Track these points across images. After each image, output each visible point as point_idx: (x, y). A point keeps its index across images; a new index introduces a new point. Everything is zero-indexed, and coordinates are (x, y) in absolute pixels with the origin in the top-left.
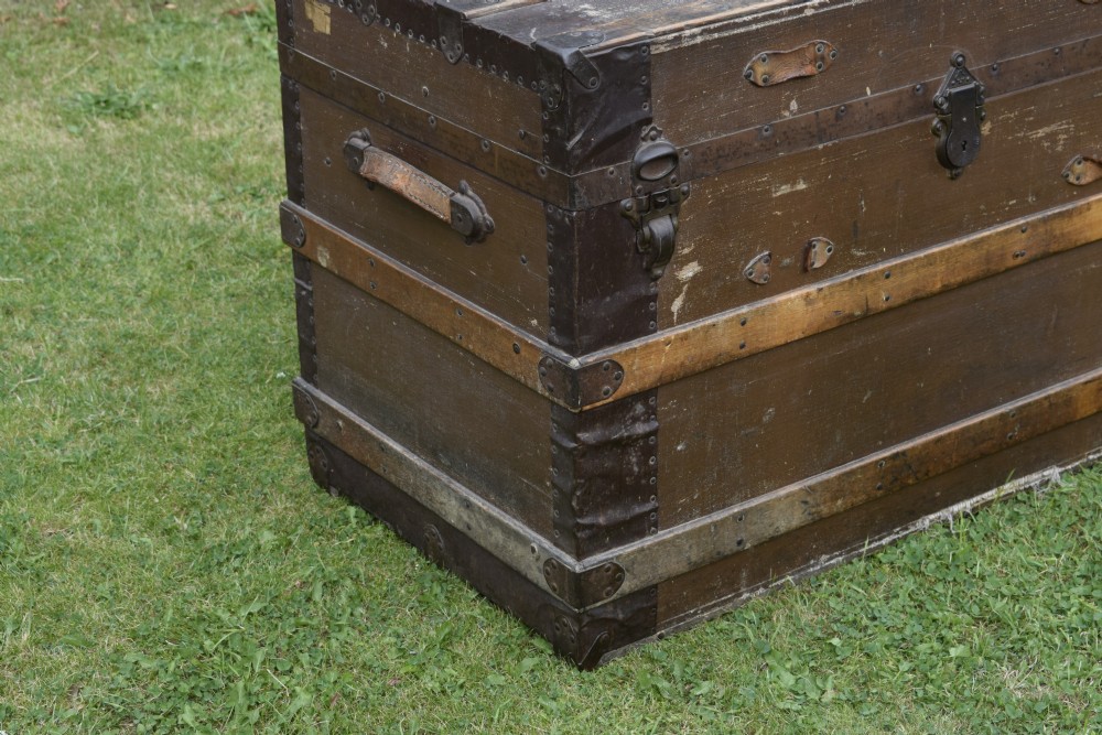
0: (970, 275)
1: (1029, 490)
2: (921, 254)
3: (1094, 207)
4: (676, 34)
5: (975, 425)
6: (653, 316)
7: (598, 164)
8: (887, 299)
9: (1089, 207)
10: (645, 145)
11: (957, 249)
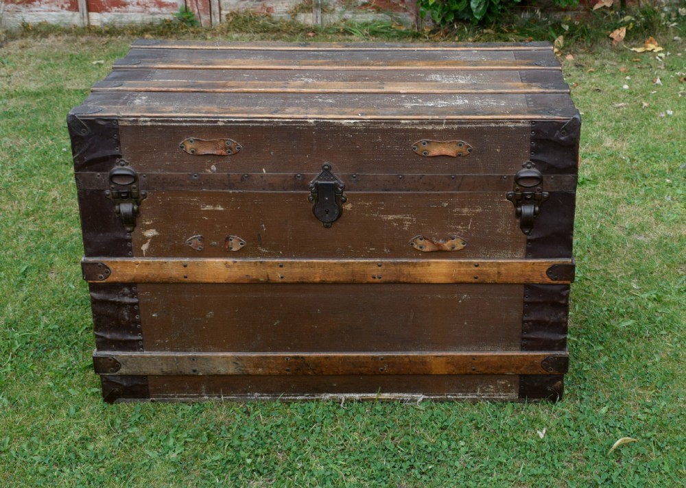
0: (341, 280)
1: (402, 401)
2: (305, 261)
3: (433, 265)
4: (135, 118)
5: (353, 357)
6: (130, 249)
7: (90, 170)
8: (282, 278)
9: (429, 264)
10: (117, 167)
11: (329, 264)
